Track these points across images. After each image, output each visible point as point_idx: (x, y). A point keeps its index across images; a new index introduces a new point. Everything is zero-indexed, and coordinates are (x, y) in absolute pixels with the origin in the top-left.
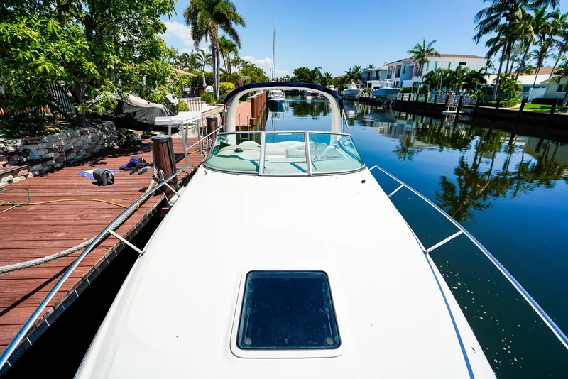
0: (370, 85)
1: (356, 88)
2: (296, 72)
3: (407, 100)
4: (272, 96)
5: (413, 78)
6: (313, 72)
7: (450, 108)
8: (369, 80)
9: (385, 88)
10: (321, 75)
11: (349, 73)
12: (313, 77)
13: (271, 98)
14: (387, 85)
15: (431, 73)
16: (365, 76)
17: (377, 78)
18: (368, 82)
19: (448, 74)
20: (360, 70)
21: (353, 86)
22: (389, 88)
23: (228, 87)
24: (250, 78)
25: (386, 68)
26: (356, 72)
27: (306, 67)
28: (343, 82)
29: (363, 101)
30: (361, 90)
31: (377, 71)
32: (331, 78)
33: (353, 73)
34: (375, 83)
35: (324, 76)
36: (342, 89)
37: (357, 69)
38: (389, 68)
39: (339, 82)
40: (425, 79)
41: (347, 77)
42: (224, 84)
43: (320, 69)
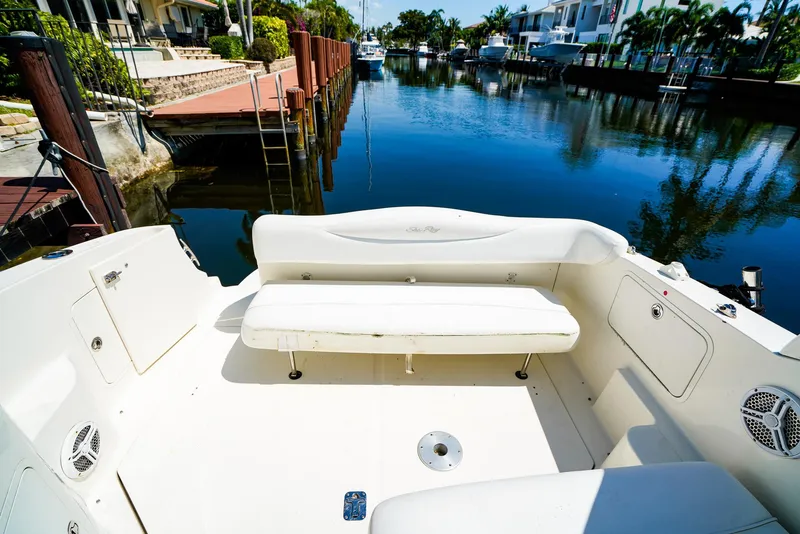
0: (524, 39)
1: (502, 45)
2: (403, 17)
3: (592, 64)
4: (363, 54)
5: (599, 26)
6: (430, 17)
7: (673, 80)
8: (521, 30)
9: (556, 42)
10: (442, 22)
11: (488, 19)
12: (430, 27)
13: (360, 56)
14: (558, 37)
15: (638, 16)
16: (515, 24)
17: (536, 28)
18: (522, 34)
19: (671, 18)
20: (507, 13)
21: (498, 41)
22: (562, 42)
23: (270, 24)
24: (319, 15)
25: (552, 9)
26: (501, 17)
27: (419, 9)
28: (479, 34)
29: (513, 66)
30: (510, 47)
31: (537, 16)
32: (458, 29)
33: (496, 19)
34: (532, 37)
35: (448, 25)
36: (477, 47)
37: (502, 11)
38: (557, 9)
39: (472, 33)
40: (626, 27)
41: (485, 26)
42: (262, 18)
43: (441, 13)
